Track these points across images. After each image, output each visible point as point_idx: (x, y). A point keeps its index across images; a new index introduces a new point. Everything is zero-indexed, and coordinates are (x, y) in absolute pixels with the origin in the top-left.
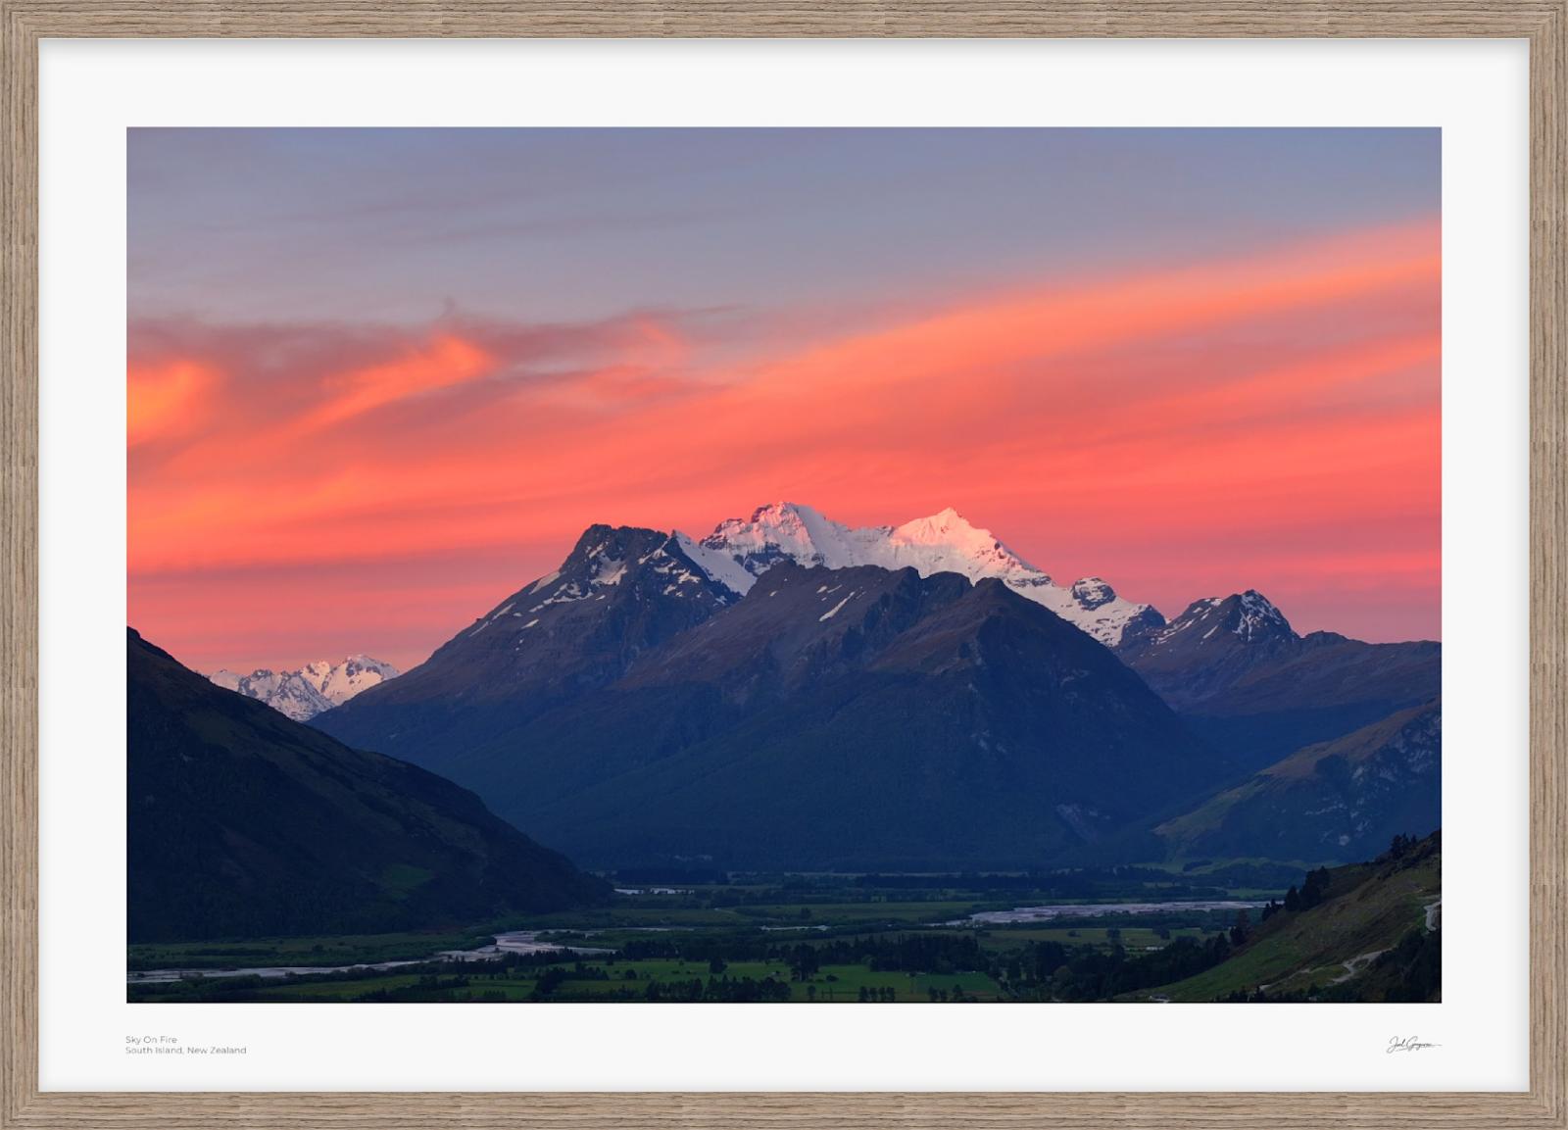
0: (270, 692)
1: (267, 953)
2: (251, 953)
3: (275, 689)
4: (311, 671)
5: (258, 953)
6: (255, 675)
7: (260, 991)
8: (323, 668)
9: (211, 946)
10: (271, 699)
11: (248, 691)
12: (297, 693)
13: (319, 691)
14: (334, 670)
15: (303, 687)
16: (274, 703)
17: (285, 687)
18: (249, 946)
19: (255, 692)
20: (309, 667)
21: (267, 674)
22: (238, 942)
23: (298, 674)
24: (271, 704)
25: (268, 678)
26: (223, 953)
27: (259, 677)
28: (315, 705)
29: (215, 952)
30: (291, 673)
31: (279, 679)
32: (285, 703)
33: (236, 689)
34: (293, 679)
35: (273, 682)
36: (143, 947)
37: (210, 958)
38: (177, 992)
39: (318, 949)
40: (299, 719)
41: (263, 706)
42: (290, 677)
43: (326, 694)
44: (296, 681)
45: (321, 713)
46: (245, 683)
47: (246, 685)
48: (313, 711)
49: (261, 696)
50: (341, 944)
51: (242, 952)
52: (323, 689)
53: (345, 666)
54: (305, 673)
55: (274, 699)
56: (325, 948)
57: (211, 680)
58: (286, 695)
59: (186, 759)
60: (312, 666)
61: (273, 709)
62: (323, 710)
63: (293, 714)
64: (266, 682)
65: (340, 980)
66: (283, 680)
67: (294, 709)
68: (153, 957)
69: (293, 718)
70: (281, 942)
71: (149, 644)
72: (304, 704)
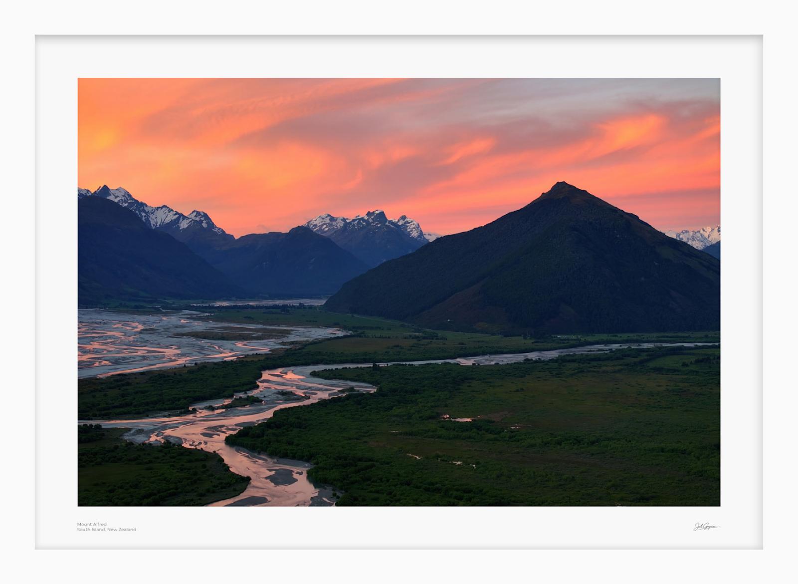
0: (688, 239)
1: (687, 337)
2: (682, 337)
3: (690, 237)
4: (704, 230)
5: (683, 337)
6: (682, 232)
7: (685, 352)
8: (709, 229)
9: (666, 334)
10: (688, 241)
11: (680, 238)
12: (698, 239)
13: (707, 237)
14: (713, 230)
15: (701, 237)
16: (690, 243)
17: (694, 237)
18: (680, 334)
19: (682, 239)
20: (703, 229)
21: (687, 232)
22: (677, 333)
23: (699, 232)
24: (689, 243)
25: (687, 233)
26: (670, 337)
27: (684, 233)
28: (705, 244)
29: (667, 337)
30: (696, 231)
31: (691, 234)
32: (694, 242)
33: (675, 238)
34: (697, 233)
35: (689, 235)
36: (640, 334)
37: (666, 339)
38: (653, 351)
39: (706, 336)
40: (699, 249)
41: (685, 244)
42: (696, 233)
43: (710, 239)
44: (698, 234)
45: (708, 246)
46: (678, 235)
47: (679, 236)
48: (705, 246)
49: (685, 240)
50: (716, 334)
51: (677, 337)
52: (709, 237)
53: (717, 228)
54: (702, 231)
55: (690, 241)
56: (710, 336)
57: (666, 234)
58: (694, 240)
59: (656, 264)
60: (704, 228)
61: (689, 245)
62: (709, 245)
63: (697, 247)
64: (686, 235)
65: (715, 348)
66: (693, 234)
67: (697, 245)
68: (644, 338)
69: (697, 248)
70: (692, 333)
71: (642, 221)
72: (701, 243)
